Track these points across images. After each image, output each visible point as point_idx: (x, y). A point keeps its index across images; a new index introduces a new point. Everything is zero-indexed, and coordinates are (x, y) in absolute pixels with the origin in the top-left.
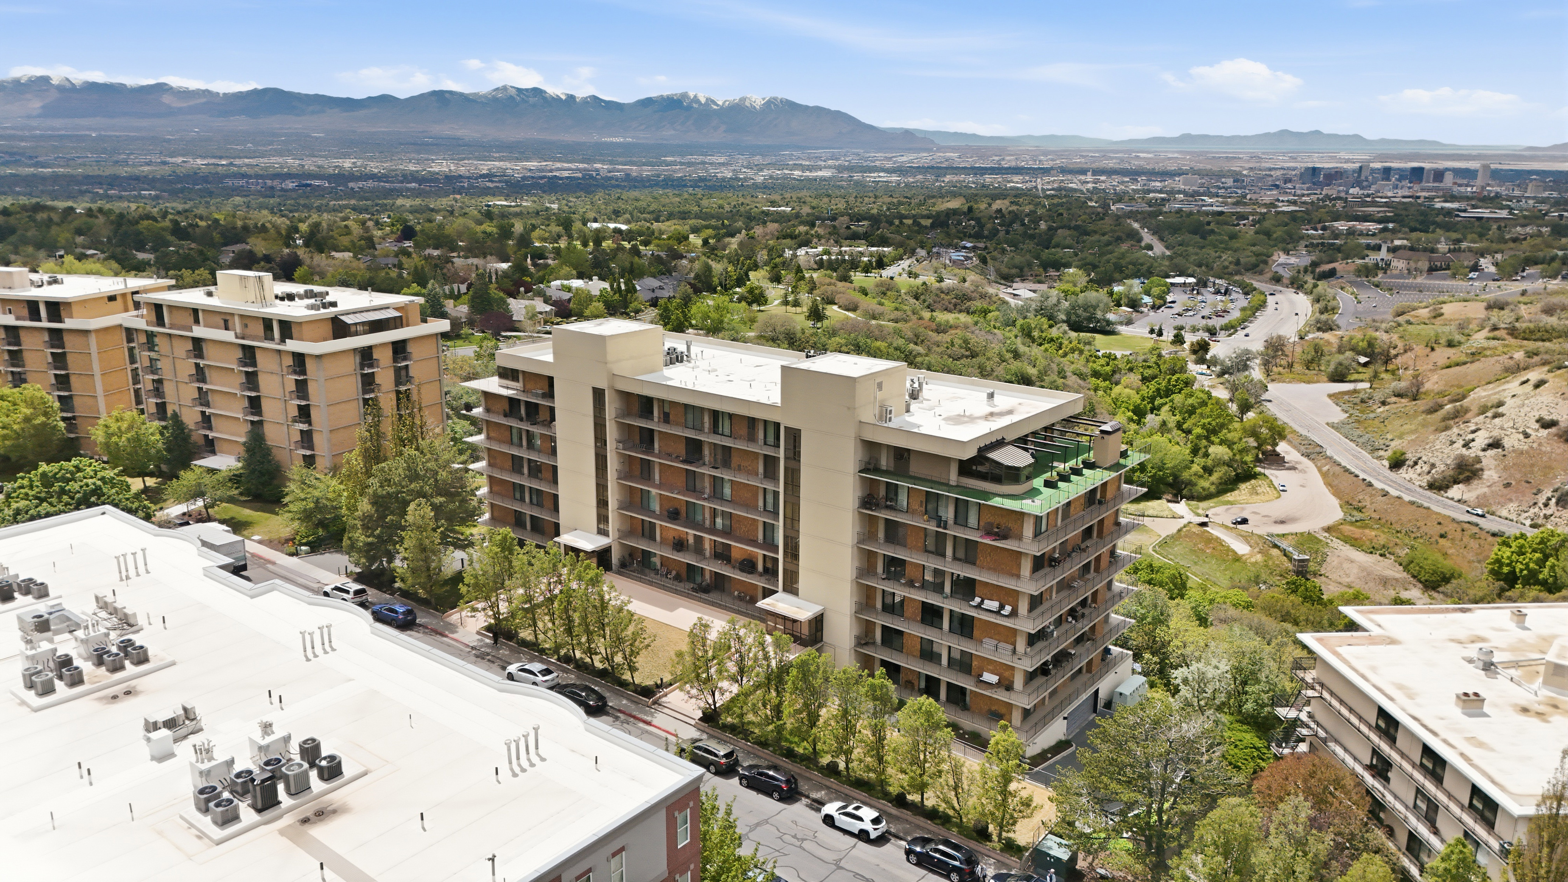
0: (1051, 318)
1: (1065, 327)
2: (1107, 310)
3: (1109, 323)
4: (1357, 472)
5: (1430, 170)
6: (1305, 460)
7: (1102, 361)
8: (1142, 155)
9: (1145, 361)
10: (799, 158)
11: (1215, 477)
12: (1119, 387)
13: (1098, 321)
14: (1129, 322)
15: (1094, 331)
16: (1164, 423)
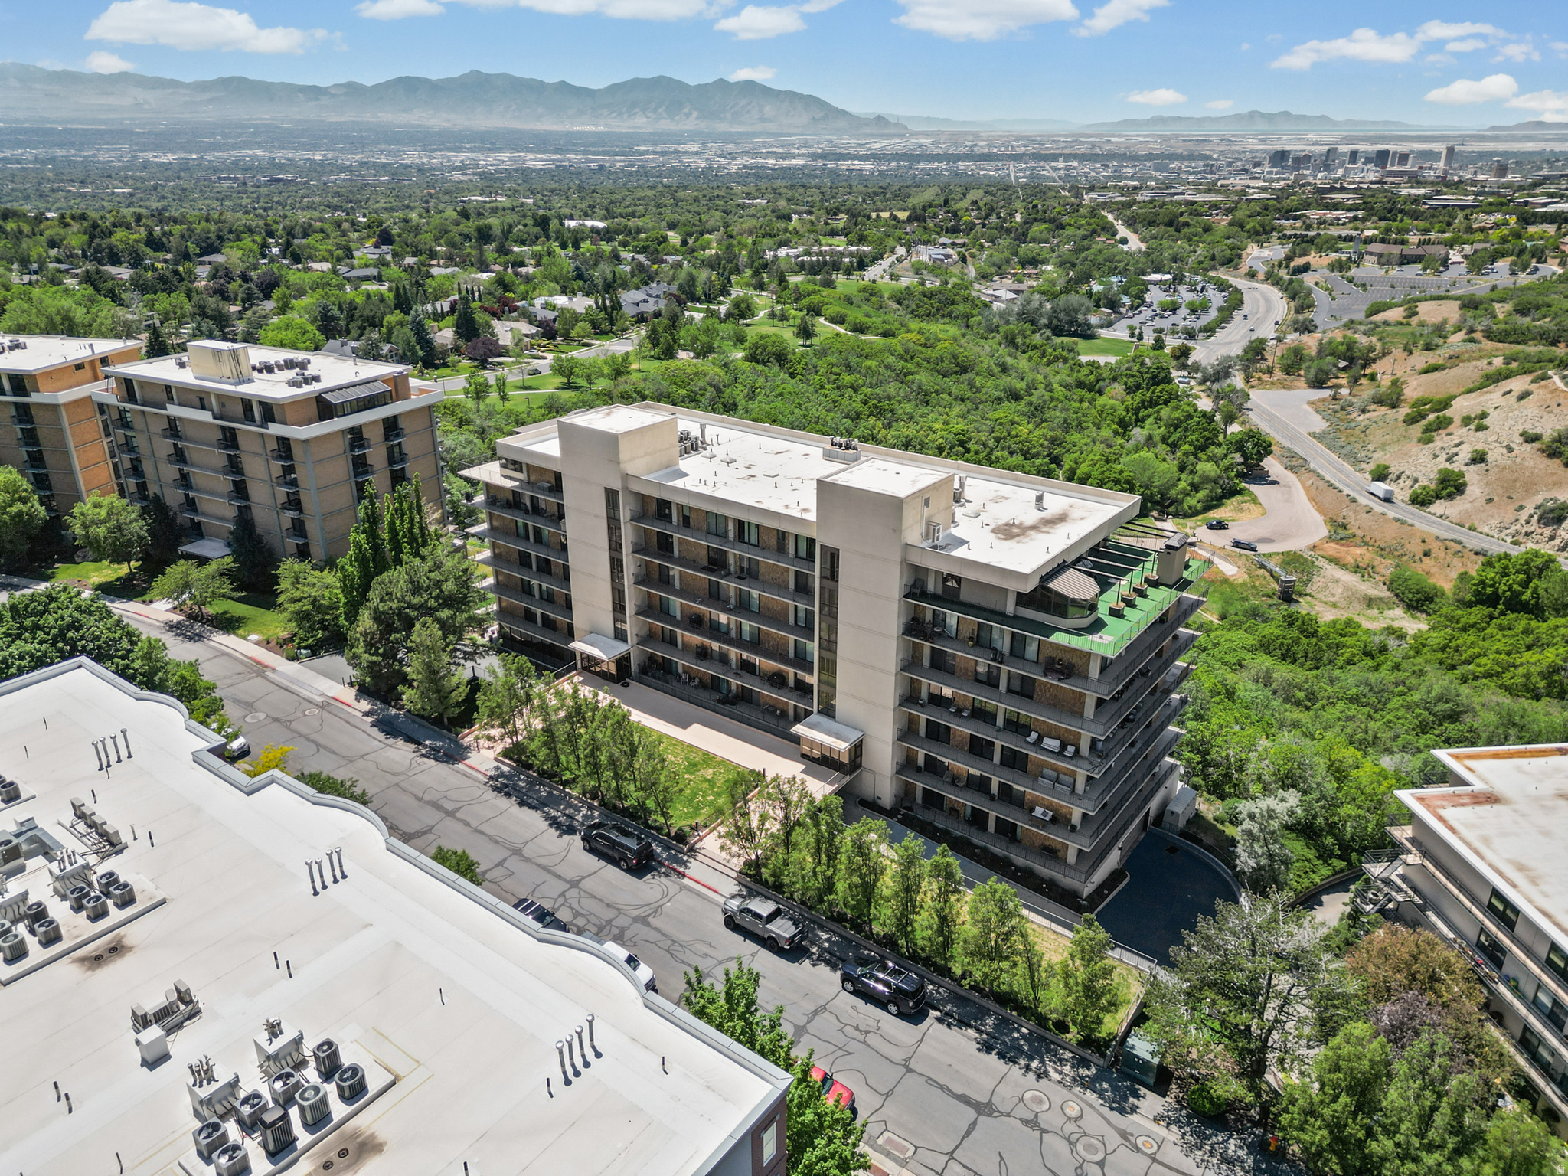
0: (1033, 322)
1: (1049, 333)
2: (1088, 311)
3: (1089, 326)
4: (1341, 487)
5: (1395, 153)
6: (1288, 473)
7: (1086, 370)
8: (1113, 139)
9: (1129, 369)
10: (772, 146)
11: (1201, 495)
12: (1104, 398)
13: (1079, 325)
14: (1109, 325)
15: (1074, 334)
16: (1150, 438)
